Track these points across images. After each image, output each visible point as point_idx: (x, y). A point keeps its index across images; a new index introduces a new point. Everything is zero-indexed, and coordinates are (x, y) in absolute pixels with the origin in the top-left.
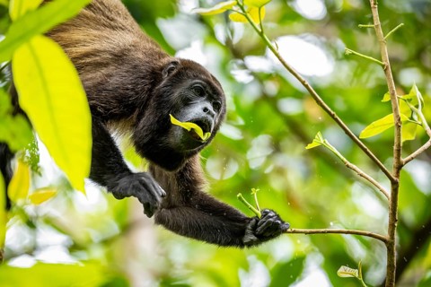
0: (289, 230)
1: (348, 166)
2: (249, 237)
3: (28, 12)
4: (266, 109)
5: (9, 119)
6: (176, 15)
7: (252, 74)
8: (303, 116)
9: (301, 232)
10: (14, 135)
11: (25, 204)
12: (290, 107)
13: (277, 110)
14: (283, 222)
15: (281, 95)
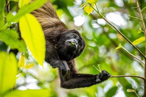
0: (111, 76)
1: (130, 55)
2: (98, 80)
3: (25, 5)
4: (104, 37)
5: (18, 41)
6: (74, 5)
7: (100, 25)
8: (117, 39)
9: (115, 77)
10: (20, 47)
11: (23, 69)
12: (113, 36)
13: (108, 37)
14: (109, 74)
15: (109, 32)
